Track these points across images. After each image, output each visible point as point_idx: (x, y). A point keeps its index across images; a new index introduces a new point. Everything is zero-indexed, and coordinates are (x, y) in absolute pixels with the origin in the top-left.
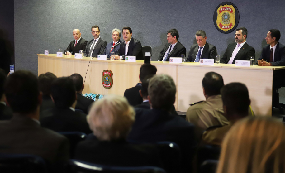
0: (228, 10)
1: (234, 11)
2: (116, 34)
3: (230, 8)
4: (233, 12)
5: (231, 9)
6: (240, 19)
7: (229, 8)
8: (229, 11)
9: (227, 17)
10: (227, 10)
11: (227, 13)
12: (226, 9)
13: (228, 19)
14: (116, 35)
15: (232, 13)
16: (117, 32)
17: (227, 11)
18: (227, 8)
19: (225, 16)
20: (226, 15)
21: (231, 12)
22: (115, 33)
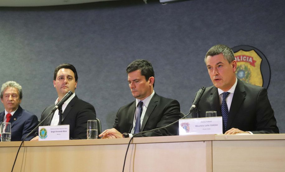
0: (246, 61)
1: (258, 60)
2: (13, 92)
3: (249, 57)
4: (256, 64)
5: (252, 58)
6: (272, 75)
7: (247, 56)
8: (248, 62)
9: (244, 74)
10: (243, 61)
11: (243, 67)
12: (240, 58)
13: (247, 77)
14: (13, 95)
15: (254, 66)
16: (14, 89)
17: (242, 63)
18: (243, 56)
19: (238, 72)
20: (242, 71)
21: (253, 63)
22: (10, 91)
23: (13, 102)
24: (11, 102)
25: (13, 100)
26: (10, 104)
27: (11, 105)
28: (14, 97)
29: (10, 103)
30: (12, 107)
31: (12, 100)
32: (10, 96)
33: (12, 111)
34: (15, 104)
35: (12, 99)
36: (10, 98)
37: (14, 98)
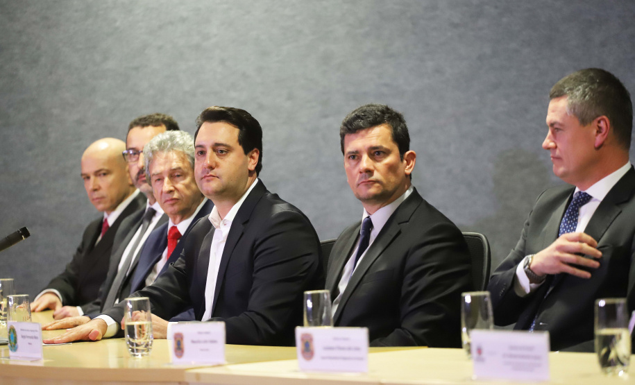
22: (164, 163)
23: (176, 195)
24: (170, 196)
25: (176, 189)
26: (168, 203)
27: (173, 205)
28: (177, 179)
29: (167, 198)
30: (176, 207)
31: (171, 192)
32: (166, 179)
33: (182, 220)
34: (184, 200)
35: (172, 188)
36: (167, 186)
37: (177, 182)
